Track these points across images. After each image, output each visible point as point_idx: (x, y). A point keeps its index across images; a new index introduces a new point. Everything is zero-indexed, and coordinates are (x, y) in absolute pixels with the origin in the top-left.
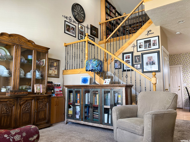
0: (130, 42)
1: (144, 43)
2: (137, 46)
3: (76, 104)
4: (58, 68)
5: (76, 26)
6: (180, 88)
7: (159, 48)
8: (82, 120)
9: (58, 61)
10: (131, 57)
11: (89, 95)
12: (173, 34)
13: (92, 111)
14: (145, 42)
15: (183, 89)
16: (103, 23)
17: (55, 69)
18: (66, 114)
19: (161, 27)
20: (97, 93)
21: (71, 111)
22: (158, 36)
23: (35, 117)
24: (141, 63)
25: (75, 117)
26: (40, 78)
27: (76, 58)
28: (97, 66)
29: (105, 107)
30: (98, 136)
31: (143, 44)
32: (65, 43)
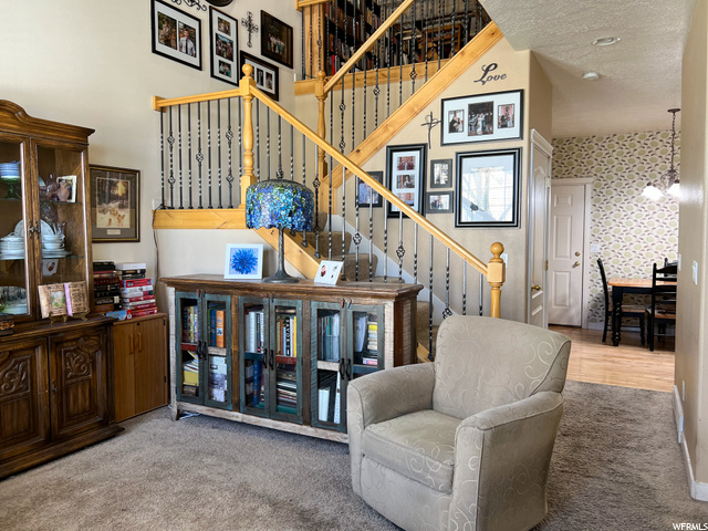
0: (417, 106)
1: (470, 113)
2: (442, 121)
3: (212, 350)
4: (133, 201)
5: (199, 21)
6: (579, 259)
7: (521, 137)
8: (237, 408)
9: (132, 176)
10: (417, 163)
11: (262, 319)
12: (574, 78)
13: (273, 380)
14: (474, 109)
15: (588, 262)
16: (311, 6)
17: (122, 207)
18: (173, 385)
19: (533, 54)
20: (292, 311)
21: (192, 376)
22: (522, 92)
23: (54, 410)
24: (453, 189)
25: (211, 396)
26: (61, 254)
27: (205, 163)
28: (291, 214)
29: (322, 365)
30: (296, 472)
31: (464, 117)
32: (158, 98)
